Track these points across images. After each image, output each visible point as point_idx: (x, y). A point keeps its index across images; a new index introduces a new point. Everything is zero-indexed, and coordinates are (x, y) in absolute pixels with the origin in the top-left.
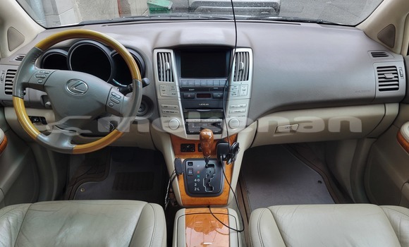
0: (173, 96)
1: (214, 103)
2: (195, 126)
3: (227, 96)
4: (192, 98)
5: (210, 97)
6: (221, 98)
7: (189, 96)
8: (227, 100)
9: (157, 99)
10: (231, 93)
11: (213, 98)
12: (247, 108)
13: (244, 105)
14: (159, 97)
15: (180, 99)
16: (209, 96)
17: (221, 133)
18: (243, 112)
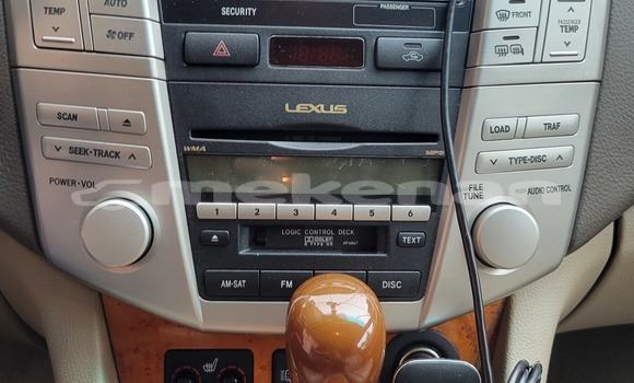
0: (117, 45)
1: (384, 104)
2: (256, 243)
3: (468, 60)
4: (242, 63)
5: (356, 61)
6: (429, 69)
7: (222, 51)
8: (464, 86)
9: (14, 67)
10: (492, 39)
11: (379, 68)
12: (581, 139)
13: (567, 120)
14: (26, 52)
15: (158, 69)
16: (350, 53)
17: (416, 289)
18: (561, 162)
